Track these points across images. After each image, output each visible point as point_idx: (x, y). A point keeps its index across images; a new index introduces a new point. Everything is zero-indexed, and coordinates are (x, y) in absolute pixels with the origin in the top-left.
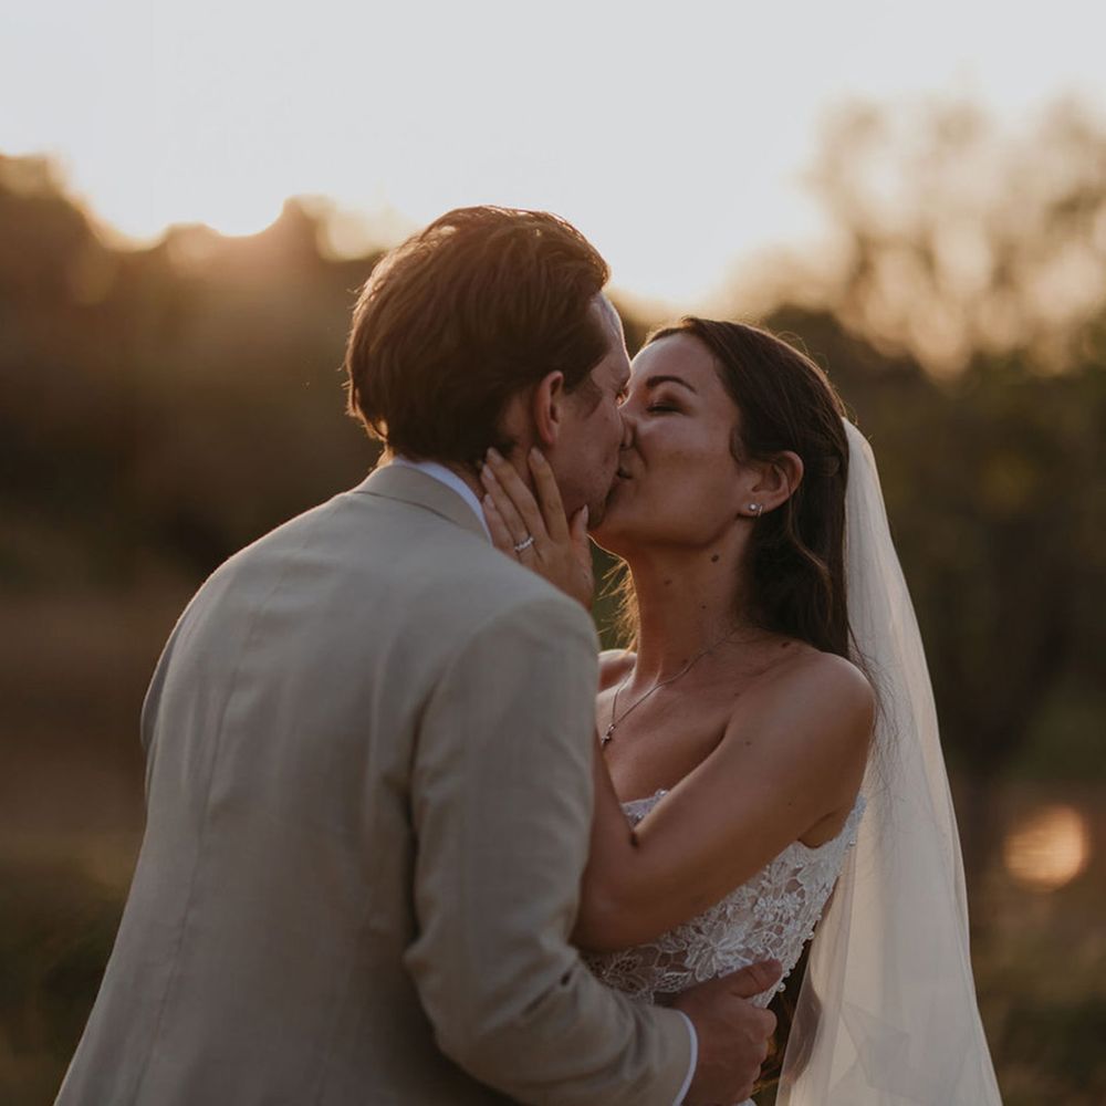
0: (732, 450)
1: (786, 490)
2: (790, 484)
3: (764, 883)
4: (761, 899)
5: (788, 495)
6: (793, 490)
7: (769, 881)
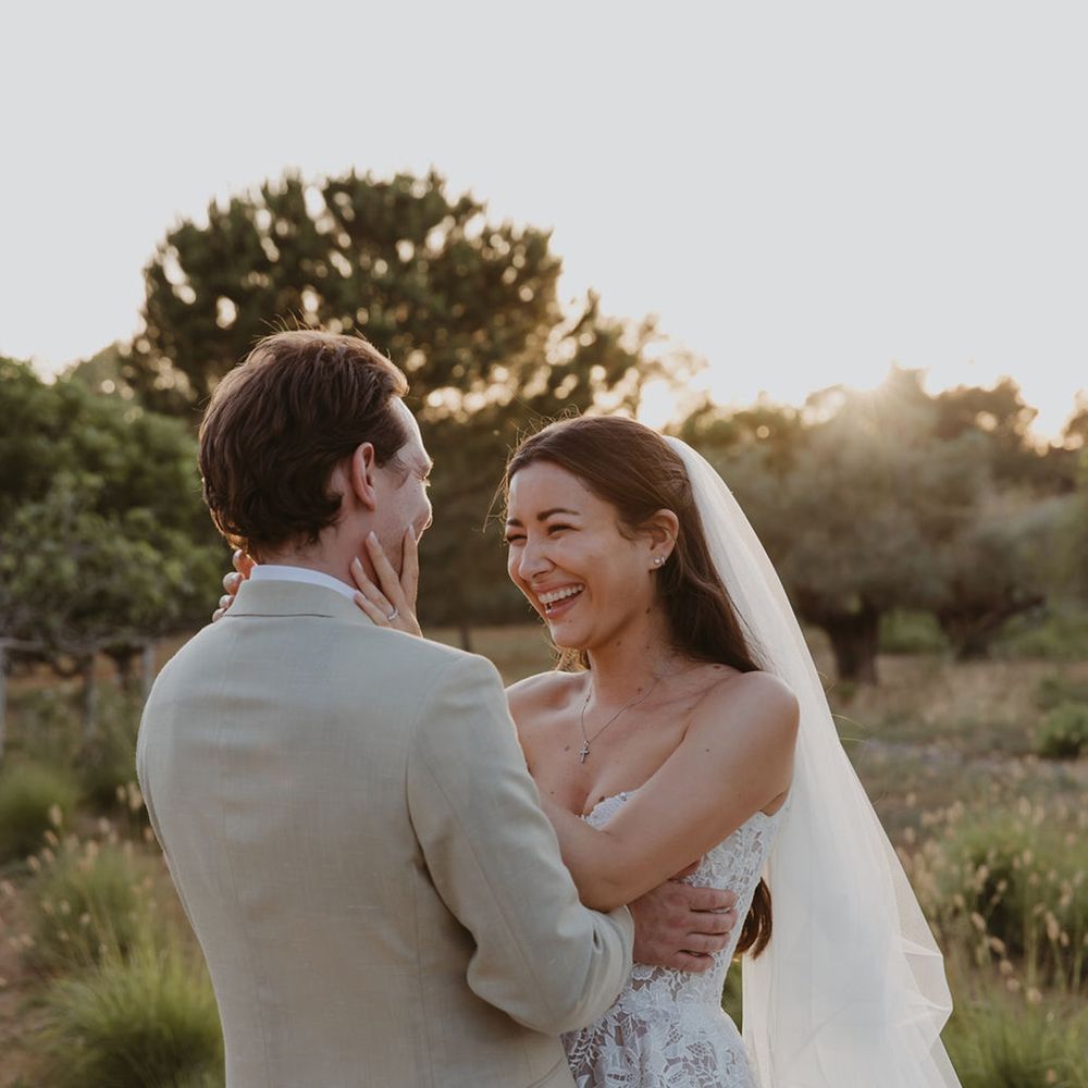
0: (622, 534)
1: (671, 539)
2: (672, 535)
3: (737, 846)
4: (736, 859)
5: (673, 543)
6: (676, 536)
7: (741, 844)
